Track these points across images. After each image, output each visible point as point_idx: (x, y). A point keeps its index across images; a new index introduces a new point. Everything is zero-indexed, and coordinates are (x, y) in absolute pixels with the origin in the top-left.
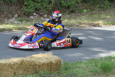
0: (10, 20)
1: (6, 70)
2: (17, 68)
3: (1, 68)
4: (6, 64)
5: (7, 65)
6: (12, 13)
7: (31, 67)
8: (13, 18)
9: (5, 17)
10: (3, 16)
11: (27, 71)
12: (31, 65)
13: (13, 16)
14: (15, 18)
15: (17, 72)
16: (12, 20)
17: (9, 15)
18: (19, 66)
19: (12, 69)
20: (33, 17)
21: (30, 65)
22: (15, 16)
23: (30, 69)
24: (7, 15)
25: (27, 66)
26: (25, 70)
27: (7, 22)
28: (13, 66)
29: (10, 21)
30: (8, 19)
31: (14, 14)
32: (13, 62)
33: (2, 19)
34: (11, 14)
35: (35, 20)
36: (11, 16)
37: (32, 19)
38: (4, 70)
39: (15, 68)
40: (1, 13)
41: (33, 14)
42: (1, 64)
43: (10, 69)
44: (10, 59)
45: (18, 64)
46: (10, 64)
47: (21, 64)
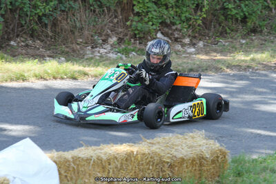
0: (97, 49)
1: (90, 174)
2: (115, 170)
3: (78, 170)
4: (88, 160)
5: (92, 162)
6: (104, 33)
7: (151, 167)
8: (104, 46)
9: (86, 43)
10: (81, 40)
12: (151, 163)
13: (105, 41)
14: (112, 46)
16: (102, 51)
17: (96, 37)
18: (122, 163)
19: (104, 172)
21: (148, 164)
22: (110, 39)
23: (149, 171)
24: (90, 38)
25: (142, 164)
26: (136, 176)
27: (91, 56)
28: (107, 164)
29: (99, 52)
30: (92, 48)
31: (108, 36)
32: (105, 154)
33: (78, 47)
34: (100, 34)
36: (100, 41)
38: (84, 175)
39: (111, 171)
40: (76, 33)
41: (156, 35)
42: (75, 159)
43: (99, 172)
44: (98, 148)
45: (118, 161)
46: (99, 159)
47: (126, 160)
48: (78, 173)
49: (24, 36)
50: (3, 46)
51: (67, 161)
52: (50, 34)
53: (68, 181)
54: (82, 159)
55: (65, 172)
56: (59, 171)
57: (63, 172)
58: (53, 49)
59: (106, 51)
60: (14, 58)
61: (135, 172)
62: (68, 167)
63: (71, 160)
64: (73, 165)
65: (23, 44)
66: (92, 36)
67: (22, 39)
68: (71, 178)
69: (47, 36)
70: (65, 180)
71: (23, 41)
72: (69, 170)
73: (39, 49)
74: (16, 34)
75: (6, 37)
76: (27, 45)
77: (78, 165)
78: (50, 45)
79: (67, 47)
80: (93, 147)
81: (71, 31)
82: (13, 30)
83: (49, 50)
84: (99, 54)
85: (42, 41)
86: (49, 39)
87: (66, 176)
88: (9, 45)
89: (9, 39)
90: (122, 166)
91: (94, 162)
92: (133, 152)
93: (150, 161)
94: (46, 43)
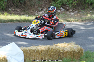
0: (39, 12)
1: (35, 55)
2: (44, 54)
3: (31, 54)
4: (34, 51)
5: (35, 51)
6: (42, 7)
7: (56, 54)
8: (42, 11)
9: (36, 10)
10: (34, 9)
11: (53, 57)
12: (56, 53)
13: (42, 10)
14: (45, 12)
15: (43, 57)
16: (41, 13)
17: (39, 8)
18: (46, 52)
19: (39, 55)
20: (60, 11)
21: (55, 53)
22: (44, 9)
23: (55, 55)
24: (37, 8)
25: (53, 53)
26: (51, 57)
27: (37, 15)
28: (41, 52)
29: (40, 13)
30: (38, 12)
31: (43, 8)
32: (40, 49)
33: (33, 11)
34: (41, 7)
35: (61, 14)
36: (41, 10)
37: (59, 13)
38: (33, 56)
39: (42, 55)
40: (32, 7)
41: (60, 8)
42: (30, 50)
43: (38, 55)
44: (38, 46)
45: (45, 51)
46: (38, 50)
47: (48, 51)
48: (31, 55)
49: (14, 7)
50: (7, 10)
51: (27, 51)
52: (23, 6)
53: (27, 57)
54: (32, 50)
55: (26, 54)
56: (24, 54)
57: (25, 54)
58: (24, 12)
59: (42, 13)
60: (10, 14)
61: (50, 55)
62: (27, 53)
63: (28, 50)
64: (29, 52)
65: (13, 10)
66: (38, 8)
67: (13, 8)
68: (28, 57)
69: (22, 7)
70: (26, 57)
71: (14, 9)
72: (28, 54)
73: (19, 11)
74: (11, 6)
75: (8, 7)
76: (15, 10)
77: (31, 52)
78: (23, 10)
79: (29, 11)
80: (36, 46)
81: (31, 6)
82: (10, 5)
83: (23, 12)
84: (40, 14)
85: (20, 9)
86: (23, 8)
87: (26, 56)
88: (9, 10)
89: (9, 8)
90: (46, 53)
91: (36, 51)
92: (50, 48)
93: (56, 52)
94: (21, 10)
